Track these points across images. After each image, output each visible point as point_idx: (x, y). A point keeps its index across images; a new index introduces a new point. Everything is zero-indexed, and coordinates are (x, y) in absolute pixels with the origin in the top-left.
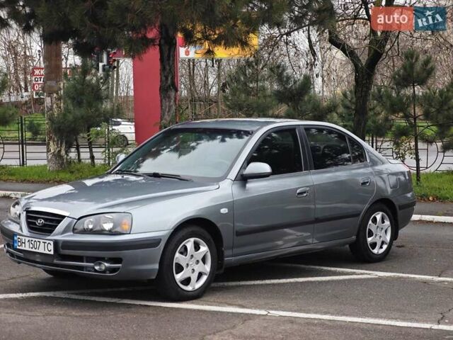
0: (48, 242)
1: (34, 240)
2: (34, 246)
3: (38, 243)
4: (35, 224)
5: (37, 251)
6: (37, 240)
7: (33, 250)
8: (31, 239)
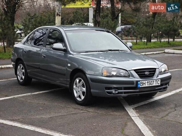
0: (158, 80)
1: (150, 81)
2: (150, 84)
3: (153, 82)
4: (145, 74)
5: (152, 85)
7: (150, 85)
8: (148, 81)
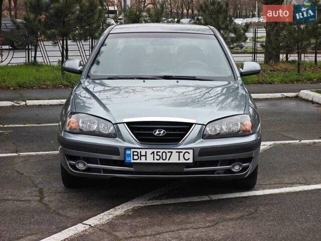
0: (184, 151)
1: (162, 151)
2: (161, 157)
3: (169, 154)
4: (151, 135)
5: (167, 161)
6: (166, 151)
7: (161, 161)
8: (155, 151)
